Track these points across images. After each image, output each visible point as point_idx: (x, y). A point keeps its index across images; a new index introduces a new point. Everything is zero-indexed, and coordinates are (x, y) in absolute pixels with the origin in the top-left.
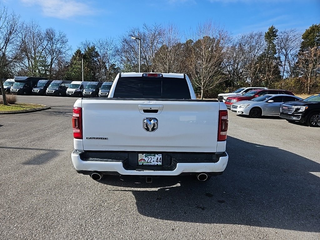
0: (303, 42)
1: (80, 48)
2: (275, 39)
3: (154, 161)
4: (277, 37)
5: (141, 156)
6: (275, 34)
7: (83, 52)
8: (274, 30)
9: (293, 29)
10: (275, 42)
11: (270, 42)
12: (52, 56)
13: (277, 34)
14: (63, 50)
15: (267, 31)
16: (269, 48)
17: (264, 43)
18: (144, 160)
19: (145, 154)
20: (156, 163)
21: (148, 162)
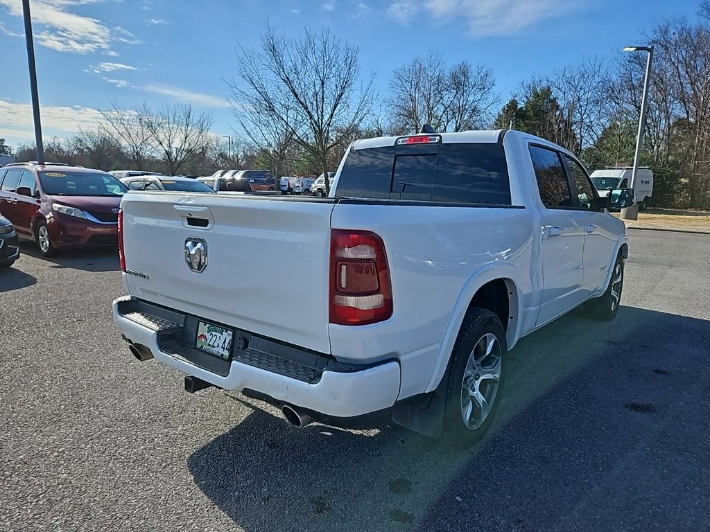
1: (516, 96)
3: (218, 346)
7: (521, 105)
12: (457, 122)
14: (482, 106)
18: (205, 338)
19: (208, 325)
20: (221, 351)
21: (210, 345)
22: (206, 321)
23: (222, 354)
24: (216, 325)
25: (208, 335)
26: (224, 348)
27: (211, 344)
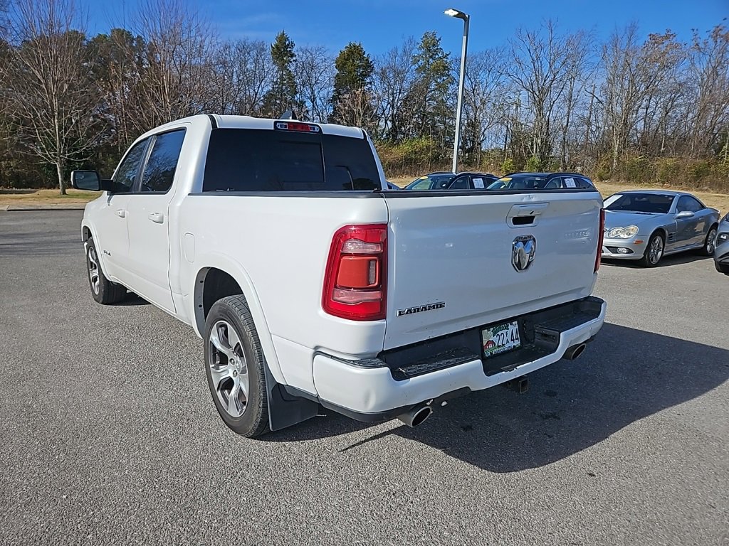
0: (338, 75)
2: (291, 62)
3: (508, 341)
4: (294, 58)
5: (487, 336)
6: (290, 51)
8: (287, 43)
9: (320, 46)
10: (292, 68)
11: (283, 67)
13: (294, 51)
15: (274, 42)
16: (282, 78)
17: (271, 68)
18: (492, 342)
19: (492, 329)
20: (512, 344)
21: (499, 346)
22: (487, 326)
23: (514, 346)
24: (497, 325)
25: (495, 339)
26: (513, 340)
27: (500, 344)
